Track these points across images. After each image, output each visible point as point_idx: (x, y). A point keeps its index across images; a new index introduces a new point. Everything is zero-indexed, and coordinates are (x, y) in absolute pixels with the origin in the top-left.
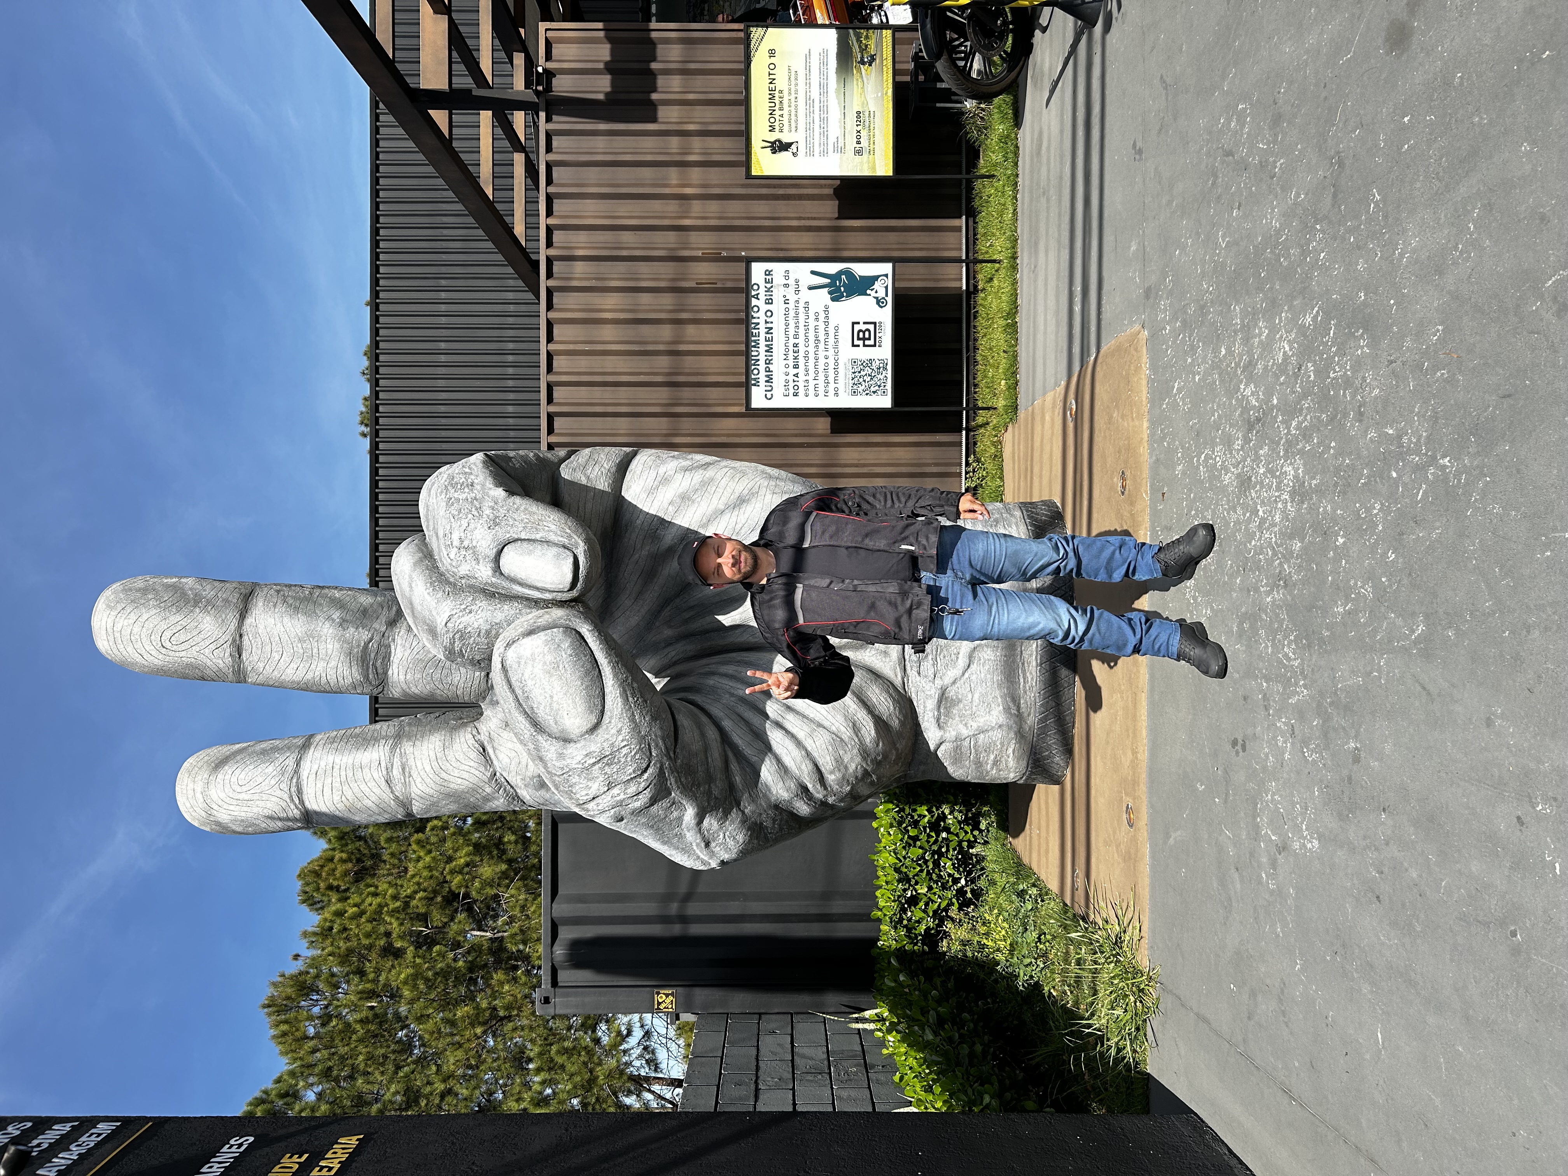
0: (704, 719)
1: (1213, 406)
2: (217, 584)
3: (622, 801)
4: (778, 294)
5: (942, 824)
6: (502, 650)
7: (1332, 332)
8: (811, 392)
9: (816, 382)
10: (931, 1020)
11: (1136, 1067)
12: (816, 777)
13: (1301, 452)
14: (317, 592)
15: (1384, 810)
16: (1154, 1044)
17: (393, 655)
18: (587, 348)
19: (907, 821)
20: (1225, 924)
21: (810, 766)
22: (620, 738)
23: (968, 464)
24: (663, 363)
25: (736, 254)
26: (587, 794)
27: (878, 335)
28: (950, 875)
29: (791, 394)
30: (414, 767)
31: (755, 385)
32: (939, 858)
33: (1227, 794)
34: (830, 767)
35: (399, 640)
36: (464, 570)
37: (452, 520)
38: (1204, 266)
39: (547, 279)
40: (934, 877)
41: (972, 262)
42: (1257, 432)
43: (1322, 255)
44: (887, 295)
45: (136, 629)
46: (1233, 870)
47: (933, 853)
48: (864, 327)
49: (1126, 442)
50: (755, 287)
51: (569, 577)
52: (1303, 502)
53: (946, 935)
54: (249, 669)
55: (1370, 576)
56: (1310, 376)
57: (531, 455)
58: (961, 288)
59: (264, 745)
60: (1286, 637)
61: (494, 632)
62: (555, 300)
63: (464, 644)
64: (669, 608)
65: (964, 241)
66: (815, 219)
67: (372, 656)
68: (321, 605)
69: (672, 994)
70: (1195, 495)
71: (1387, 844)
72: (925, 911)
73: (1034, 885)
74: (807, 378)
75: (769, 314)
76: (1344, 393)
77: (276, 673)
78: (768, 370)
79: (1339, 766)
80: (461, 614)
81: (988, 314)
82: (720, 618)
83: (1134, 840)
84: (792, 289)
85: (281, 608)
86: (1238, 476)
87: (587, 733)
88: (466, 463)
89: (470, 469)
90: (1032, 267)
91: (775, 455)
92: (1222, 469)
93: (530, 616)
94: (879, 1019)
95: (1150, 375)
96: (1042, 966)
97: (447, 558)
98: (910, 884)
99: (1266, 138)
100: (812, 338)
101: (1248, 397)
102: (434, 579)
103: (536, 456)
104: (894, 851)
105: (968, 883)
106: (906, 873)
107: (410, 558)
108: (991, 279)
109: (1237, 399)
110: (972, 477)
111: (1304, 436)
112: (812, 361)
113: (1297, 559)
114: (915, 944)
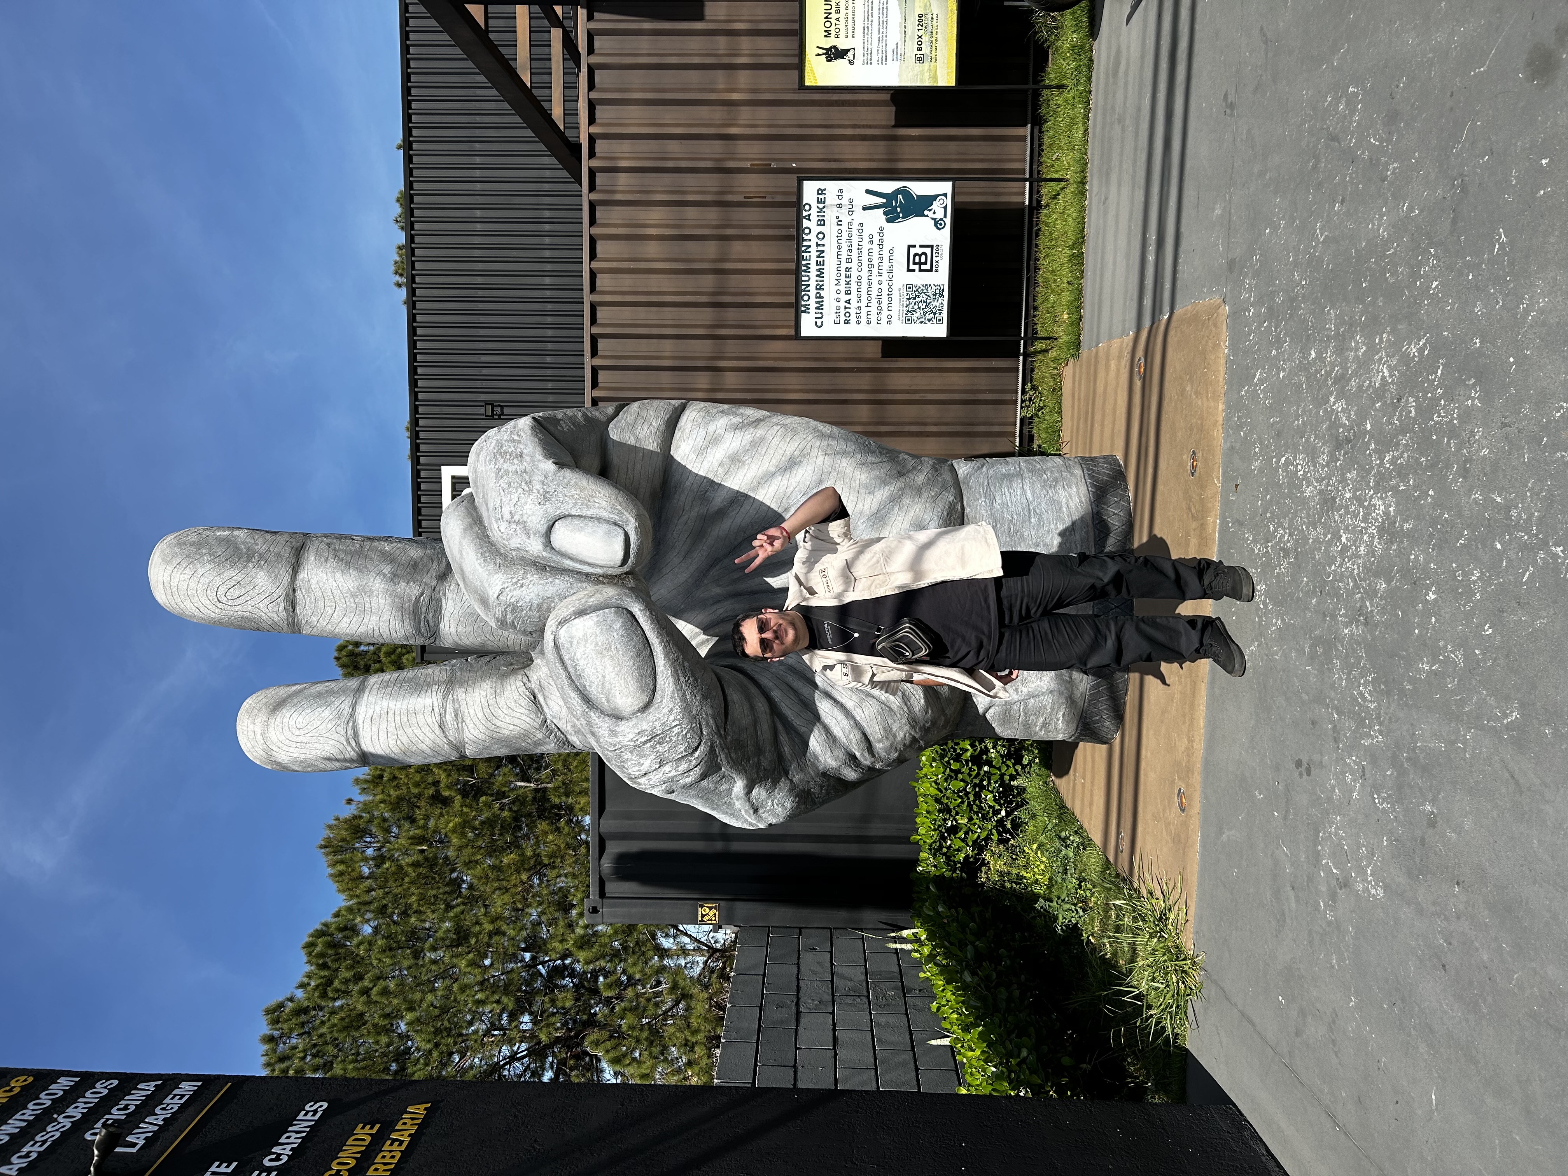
0: (754, 690)
1: (1298, 409)
2: (268, 536)
3: (673, 778)
4: (830, 216)
5: (984, 757)
6: (554, 628)
7: (1439, 371)
8: (864, 319)
9: (869, 309)
10: (969, 956)
11: (1175, 1042)
12: (864, 745)
13: (1395, 489)
14: (368, 544)
15: (1458, 884)
16: (1194, 1025)
17: (444, 608)
18: (631, 265)
19: (949, 755)
20: (1277, 936)
21: (859, 735)
22: (672, 718)
23: (1024, 392)
24: (708, 282)
25: (786, 165)
26: (639, 770)
27: (935, 259)
28: (990, 807)
29: (842, 322)
30: (466, 713)
31: (804, 312)
32: (980, 791)
33: (1287, 811)
34: (878, 736)
35: (449, 595)
36: (515, 542)
37: (503, 494)
38: (1298, 255)
39: (590, 192)
40: (975, 809)
41: (1037, 180)
42: (1346, 453)
43: (1435, 284)
44: (945, 216)
45: (192, 584)
46: (1289, 888)
47: (975, 786)
48: (920, 251)
49: (1199, 422)
50: (807, 207)
51: (620, 555)
52: (1392, 543)
53: (984, 863)
54: (303, 622)
55: (1462, 643)
56: (1410, 412)
57: (580, 414)
58: (1024, 203)
59: (320, 688)
60: (1363, 676)
61: (545, 606)
62: (598, 215)
63: (515, 617)
64: (717, 567)
65: (1028, 152)
66: (870, 127)
67: (424, 609)
68: (371, 559)
69: (715, 908)
70: (1272, 497)
71: (1458, 918)
72: (963, 840)
73: (1076, 832)
74: (859, 304)
76: (1448, 441)
77: (329, 626)
78: (818, 296)
79: (1412, 824)
80: (512, 588)
81: (1051, 234)
82: (769, 580)
83: (1185, 824)
84: (845, 210)
85: (332, 563)
86: (1321, 492)
87: (639, 711)
88: (514, 428)
89: (519, 436)
90: (1103, 198)
91: (824, 380)
92: (1303, 479)
93: (582, 594)
94: (916, 940)
95: (1229, 356)
96: (1081, 913)
97: (498, 530)
98: (951, 815)
99: (1379, 134)
100: (865, 262)
101: (1338, 412)
102: (485, 549)
103: (585, 415)
104: (935, 782)
105: (1008, 814)
106: (946, 804)
107: (460, 522)
108: (1055, 197)
109: (1325, 410)
110: (1028, 407)
111: (1399, 474)
112: (865, 286)
113: (1381, 600)
114: (954, 872)
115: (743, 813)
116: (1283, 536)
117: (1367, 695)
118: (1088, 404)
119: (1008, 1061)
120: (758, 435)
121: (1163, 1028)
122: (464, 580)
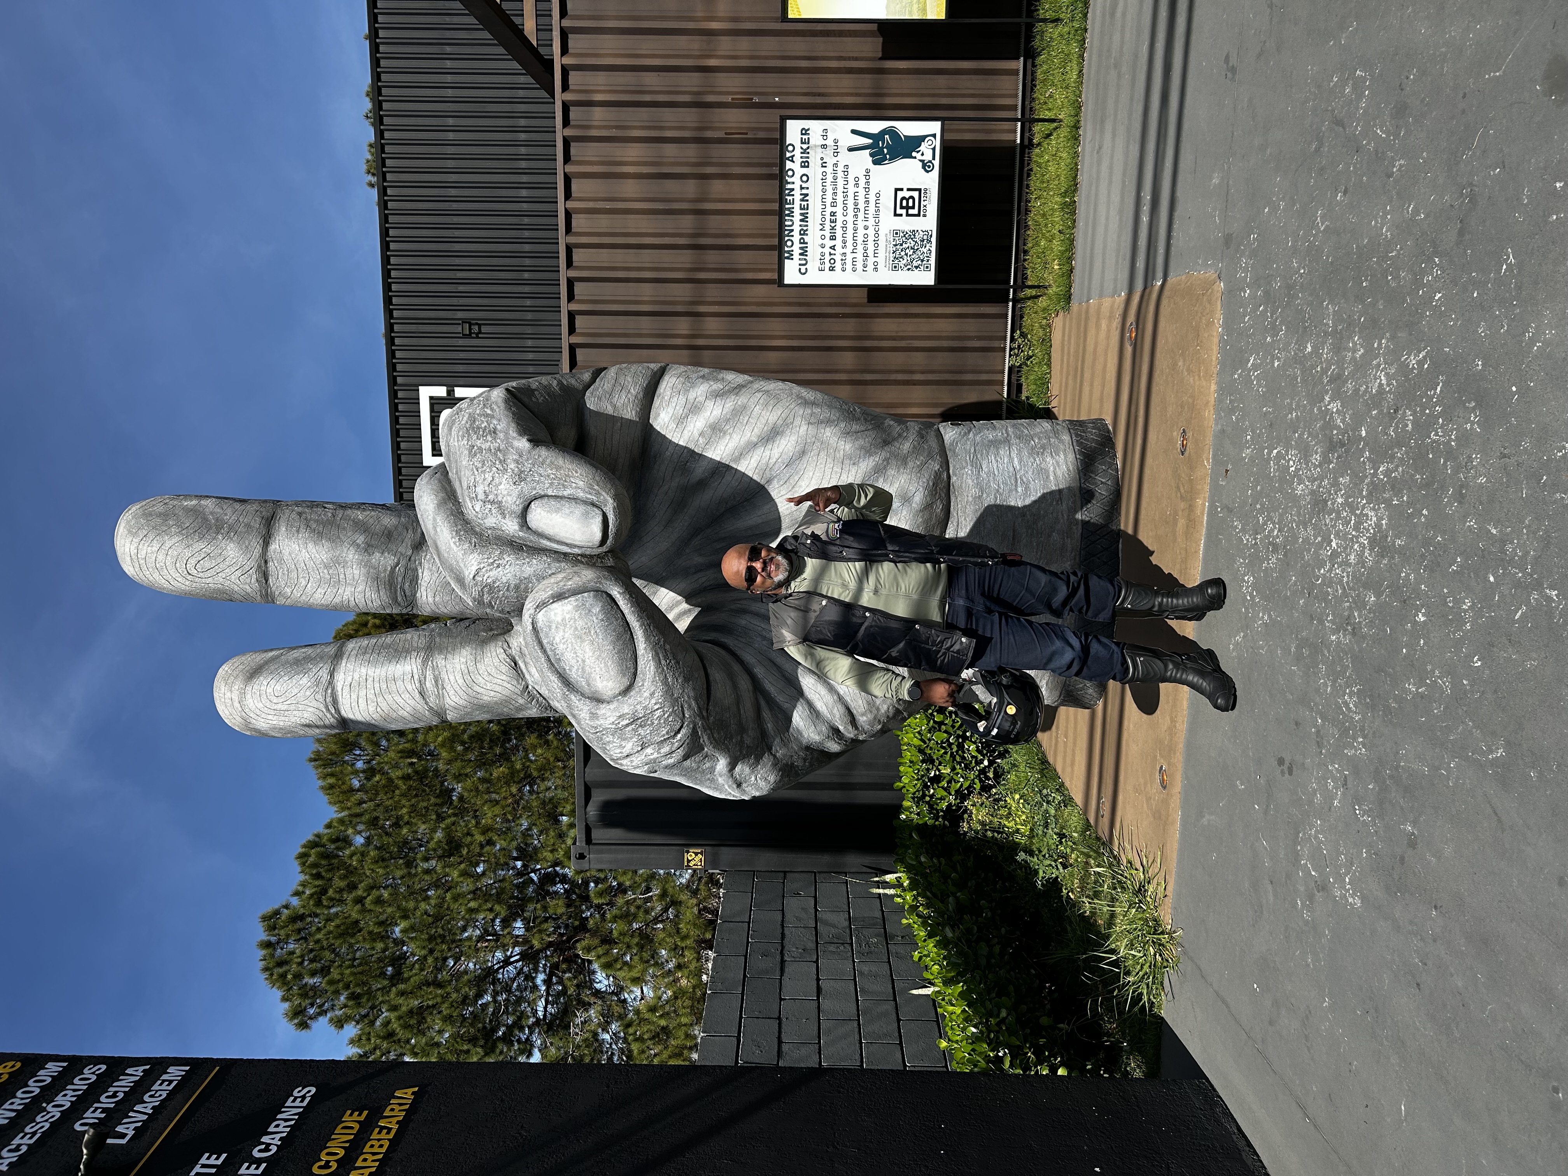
0: (737, 667)
1: (1291, 403)
3: (655, 760)
4: (814, 158)
6: (532, 611)
7: (1439, 389)
8: (849, 266)
9: (854, 255)
10: (951, 908)
11: (1151, 1010)
12: (847, 719)
13: (1388, 502)
14: (340, 513)
15: (1436, 907)
16: (1170, 995)
17: (420, 578)
18: (608, 205)
20: (1254, 926)
21: (842, 709)
22: (653, 701)
23: (1013, 339)
24: (687, 223)
25: (769, 99)
27: (922, 203)
28: (973, 757)
29: (827, 269)
30: (447, 680)
31: (788, 258)
32: (964, 741)
33: (1268, 806)
34: (862, 710)
36: (490, 522)
37: (476, 472)
38: (1297, 241)
39: (564, 127)
40: (958, 758)
41: (1028, 121)
42: (1339, 457)
43: (1438, 296)
44: (934, 158)
45: (161, 557)
46: (1267, 881)
47: (958, 737)
48: (907, 194)
49: (1190, 400)
50: (790, 148)
51: (598, 535)
52: (1383, 557)
53: (966, 812)
54: (277, 593)
55: (1450, 671)
56: (1407, 426)
57: (555, 383)
58: (1015, 141)
60: (1348, 686)
61: (523, 586)
62: (573, 151)
63: (492, 598)
65: (1020, 87)
66: (856, 59)
67: (400, 579)
69: (701, 853)
70: (1262, 489)
71: (1435, 941)
72: (945, 789)
73: (1058, 790)
74: (844, 251)
75: (805, 178)
76: (1445, 462)
77: (304, 597)
78: (802, 242)
79: (1392, 841)
80: (489, 568)
81: (1043, 175)
83: (1166, 802)
84: (830, 151)
85: (304, 534)
86: (1313, 493)
87: (620, 694)
88: (487, 400)
89: (492, 409)
90: (1097, 147)
91: (808, 326)
92: (1295, 476)
93: (560, 576)
94: (898, 884)
95: (1223, 335)
96: (1061, 870)
97: (473, 509)
98: (933, 765)
99: (1386, 126)
100: (851, 206)
101: (1333, 412)
102: (460, 527)
103: (560, 383)
104: (919, 733)
105: (991, 763)
106: (930, 754)
107: (433, 497)
108: (1048, 136)
109: (1320, 408)
110: (1017, 355)
111: (1393, 488)
112: (850, 231)
113: (1370, 613)
114: (937, 820)
115: (727, 787)
116: (1272, 530)
117: (1351, 705)
118: (1077, 361)
119: (987, 1021)
120: (739, 403)
121: (1141, 994)
122: (439, 557)
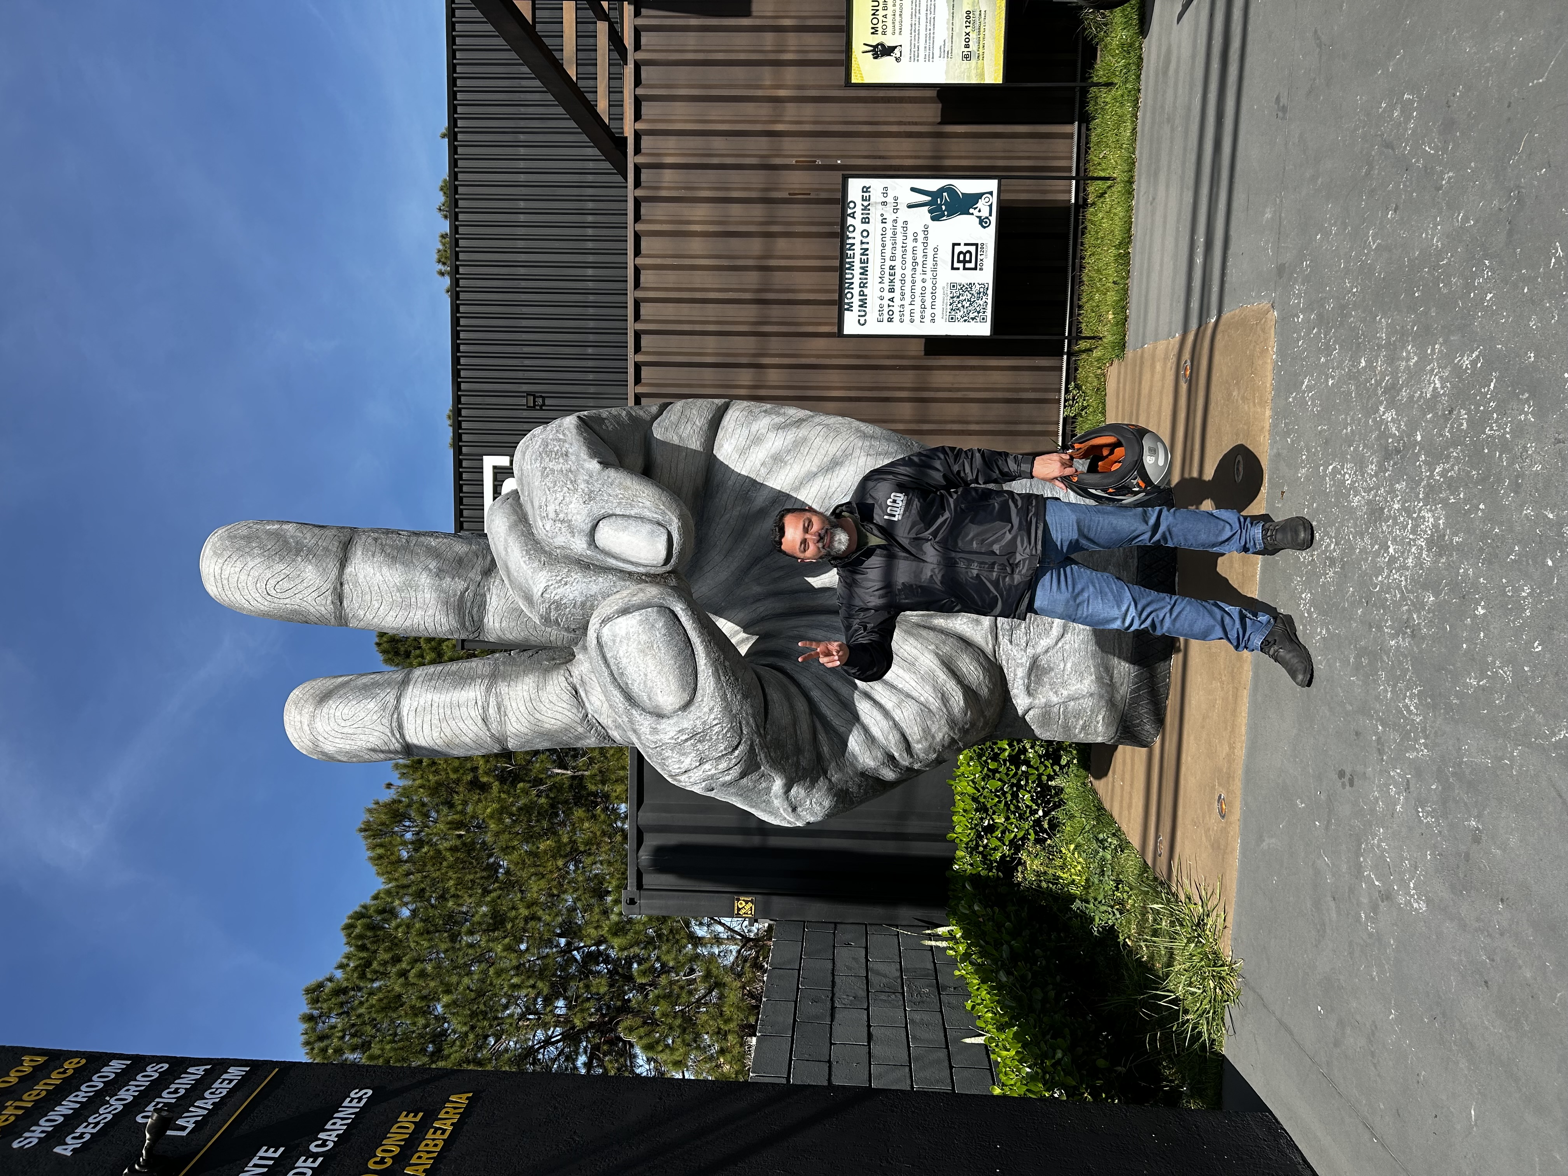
0: (793, 689)
1: (1346, 418)
2: (316, 530)
3: (712, 776)
4: (875, 214)
5: (1022, 757)
6: (597, 626)
7: (1492, 385)
8: (907, 317)
9: (912, 307)
10: (1004, 956)
11: (1211, 1048)
12: (902, 746)
13: (1445, 502)
14: (414, 539)
15: (1502, 900)
16: (1231, 1031)
17: (488, 603)
18: (675, 262)
19: (987, 754)
20: (1316, 946)
21: (898, 736)
22: (712, 716)
23: (1067, 391)
24: (752, 279)
25: (831, 162)
26: (679, 768)
27: (979, 257)
28: (1027, 806)
29: (885, 320)
30: (509, 707)
31: (848, 310)
32: (1018, 790)
33: (1329, 822)
34: (917, 736)
35: (494, 591)
36: (560, 541)
37: (548, 492)
38: (1349, 262)
39: (635, 188)
40: (1012, 808)
41: (1083, 178)
42: (1395, 464)
43: (1490, 296)
44: (990, 215)
45: (243, 577)
46: (1329, 899)
47: (1012, 785)
48: (964, 249)
49: (1246, 428)
50: (852, 205)
51: (663, 554)
52: (1441, 556)
53: (1020, 863)
54: (350, 615)
55: (1511, 660)
56: (1462, 424)
57: (624, 413)
58: (1070, 201)
59: (365, 680)
60: (1408, 688)
61: (589, 604)
62: (643, 211)
63: (559, 614)
64: (758, 566)
65: (1075, 150)
66: (916, 124)
67: (469, 604)
68: (417, 554)
69: (752, 901)
70: (1318, 505)
71: (1502, 934)
72: (999, 839)
73: (1114, 835)
74: (902, 303)
75: (865, 234)
76: (1500, 455)
77: (376, 620)
78: (862, 294)
79: (1456, 839)
80: (557, 586)
81: (1097, 233)
82: (810, 580)
83: (1224, 831)
84: (890, 208)
85: (379, 558)
86: (1369, 502)
87: (680, 709)
88: (560, 426)
89: (564, 435)
90: (1151, 199)
91: (867, 378)
92: (1351, 488)
93: (625, 593)
94: (951, 937)
95: (1277, 361)
96: (1118, 916)
97: (543, 528)
98: (987, 814)
99: (1434, 143)
100: (909, 260)
101: (1388, 422)
102: (530, 547)
103: (629, 414)
104: (973, 781)
105: (1046, 814)
106: (983, 803)
107: (506, 519)
108: (1102, 195)
109: (1375, 420)
110: (1072, 406)
111: (1449, 487)
112: (908, 284)
113: (1429, 613)
114: (991, 870)
115: (782, 811)
116: (1329, 545)
117: (1412, 708)
118: (1132, 405)
119: (1042, 1062)
120: (800, 435)
121: (1200, 1033)
122: (509, 577)
